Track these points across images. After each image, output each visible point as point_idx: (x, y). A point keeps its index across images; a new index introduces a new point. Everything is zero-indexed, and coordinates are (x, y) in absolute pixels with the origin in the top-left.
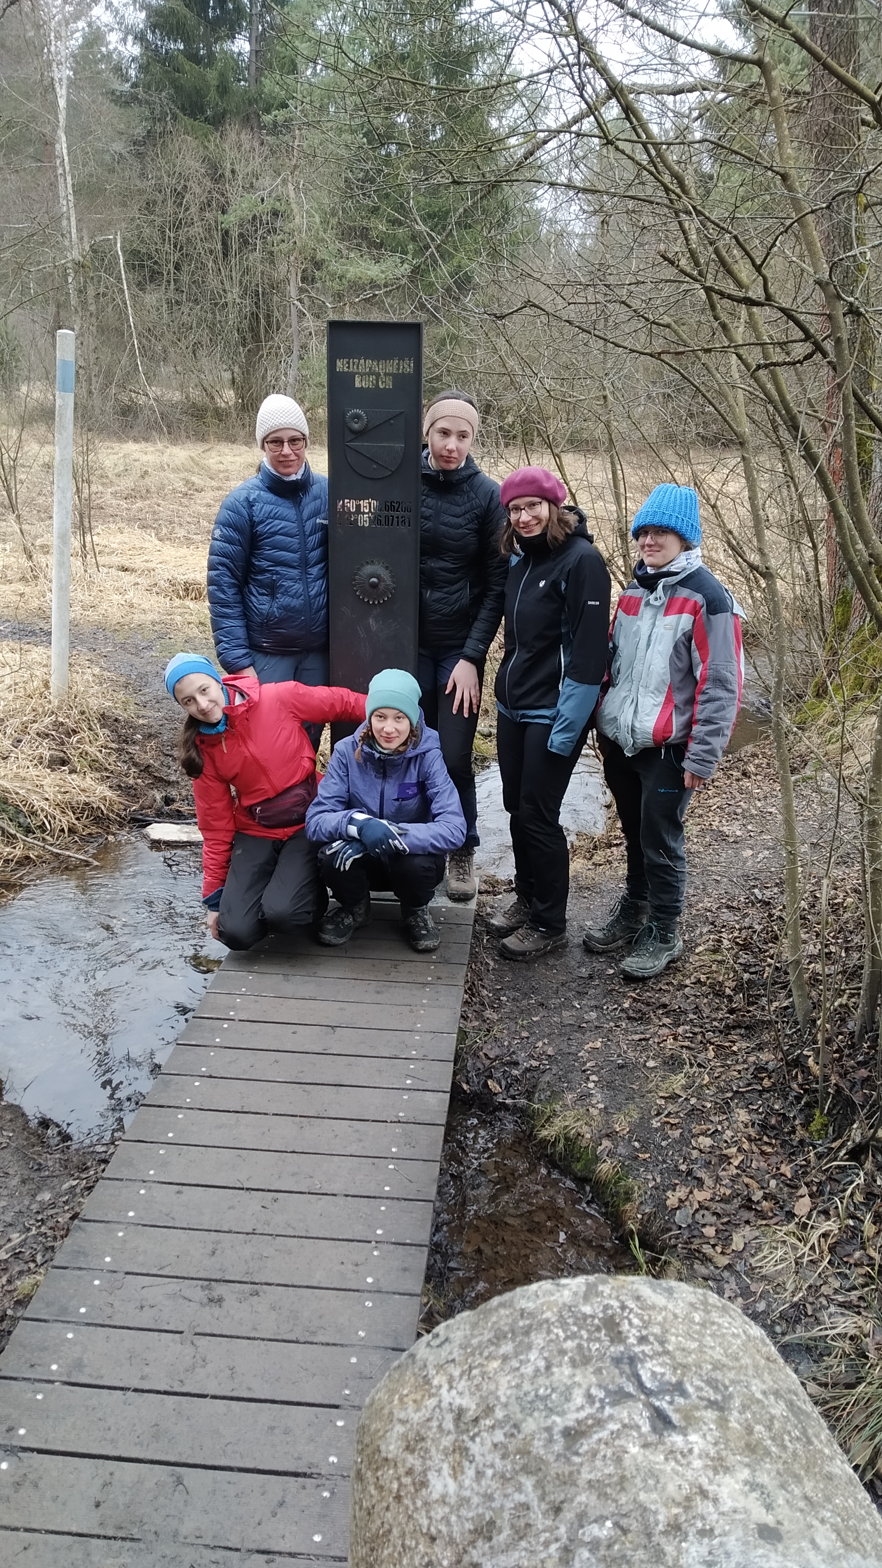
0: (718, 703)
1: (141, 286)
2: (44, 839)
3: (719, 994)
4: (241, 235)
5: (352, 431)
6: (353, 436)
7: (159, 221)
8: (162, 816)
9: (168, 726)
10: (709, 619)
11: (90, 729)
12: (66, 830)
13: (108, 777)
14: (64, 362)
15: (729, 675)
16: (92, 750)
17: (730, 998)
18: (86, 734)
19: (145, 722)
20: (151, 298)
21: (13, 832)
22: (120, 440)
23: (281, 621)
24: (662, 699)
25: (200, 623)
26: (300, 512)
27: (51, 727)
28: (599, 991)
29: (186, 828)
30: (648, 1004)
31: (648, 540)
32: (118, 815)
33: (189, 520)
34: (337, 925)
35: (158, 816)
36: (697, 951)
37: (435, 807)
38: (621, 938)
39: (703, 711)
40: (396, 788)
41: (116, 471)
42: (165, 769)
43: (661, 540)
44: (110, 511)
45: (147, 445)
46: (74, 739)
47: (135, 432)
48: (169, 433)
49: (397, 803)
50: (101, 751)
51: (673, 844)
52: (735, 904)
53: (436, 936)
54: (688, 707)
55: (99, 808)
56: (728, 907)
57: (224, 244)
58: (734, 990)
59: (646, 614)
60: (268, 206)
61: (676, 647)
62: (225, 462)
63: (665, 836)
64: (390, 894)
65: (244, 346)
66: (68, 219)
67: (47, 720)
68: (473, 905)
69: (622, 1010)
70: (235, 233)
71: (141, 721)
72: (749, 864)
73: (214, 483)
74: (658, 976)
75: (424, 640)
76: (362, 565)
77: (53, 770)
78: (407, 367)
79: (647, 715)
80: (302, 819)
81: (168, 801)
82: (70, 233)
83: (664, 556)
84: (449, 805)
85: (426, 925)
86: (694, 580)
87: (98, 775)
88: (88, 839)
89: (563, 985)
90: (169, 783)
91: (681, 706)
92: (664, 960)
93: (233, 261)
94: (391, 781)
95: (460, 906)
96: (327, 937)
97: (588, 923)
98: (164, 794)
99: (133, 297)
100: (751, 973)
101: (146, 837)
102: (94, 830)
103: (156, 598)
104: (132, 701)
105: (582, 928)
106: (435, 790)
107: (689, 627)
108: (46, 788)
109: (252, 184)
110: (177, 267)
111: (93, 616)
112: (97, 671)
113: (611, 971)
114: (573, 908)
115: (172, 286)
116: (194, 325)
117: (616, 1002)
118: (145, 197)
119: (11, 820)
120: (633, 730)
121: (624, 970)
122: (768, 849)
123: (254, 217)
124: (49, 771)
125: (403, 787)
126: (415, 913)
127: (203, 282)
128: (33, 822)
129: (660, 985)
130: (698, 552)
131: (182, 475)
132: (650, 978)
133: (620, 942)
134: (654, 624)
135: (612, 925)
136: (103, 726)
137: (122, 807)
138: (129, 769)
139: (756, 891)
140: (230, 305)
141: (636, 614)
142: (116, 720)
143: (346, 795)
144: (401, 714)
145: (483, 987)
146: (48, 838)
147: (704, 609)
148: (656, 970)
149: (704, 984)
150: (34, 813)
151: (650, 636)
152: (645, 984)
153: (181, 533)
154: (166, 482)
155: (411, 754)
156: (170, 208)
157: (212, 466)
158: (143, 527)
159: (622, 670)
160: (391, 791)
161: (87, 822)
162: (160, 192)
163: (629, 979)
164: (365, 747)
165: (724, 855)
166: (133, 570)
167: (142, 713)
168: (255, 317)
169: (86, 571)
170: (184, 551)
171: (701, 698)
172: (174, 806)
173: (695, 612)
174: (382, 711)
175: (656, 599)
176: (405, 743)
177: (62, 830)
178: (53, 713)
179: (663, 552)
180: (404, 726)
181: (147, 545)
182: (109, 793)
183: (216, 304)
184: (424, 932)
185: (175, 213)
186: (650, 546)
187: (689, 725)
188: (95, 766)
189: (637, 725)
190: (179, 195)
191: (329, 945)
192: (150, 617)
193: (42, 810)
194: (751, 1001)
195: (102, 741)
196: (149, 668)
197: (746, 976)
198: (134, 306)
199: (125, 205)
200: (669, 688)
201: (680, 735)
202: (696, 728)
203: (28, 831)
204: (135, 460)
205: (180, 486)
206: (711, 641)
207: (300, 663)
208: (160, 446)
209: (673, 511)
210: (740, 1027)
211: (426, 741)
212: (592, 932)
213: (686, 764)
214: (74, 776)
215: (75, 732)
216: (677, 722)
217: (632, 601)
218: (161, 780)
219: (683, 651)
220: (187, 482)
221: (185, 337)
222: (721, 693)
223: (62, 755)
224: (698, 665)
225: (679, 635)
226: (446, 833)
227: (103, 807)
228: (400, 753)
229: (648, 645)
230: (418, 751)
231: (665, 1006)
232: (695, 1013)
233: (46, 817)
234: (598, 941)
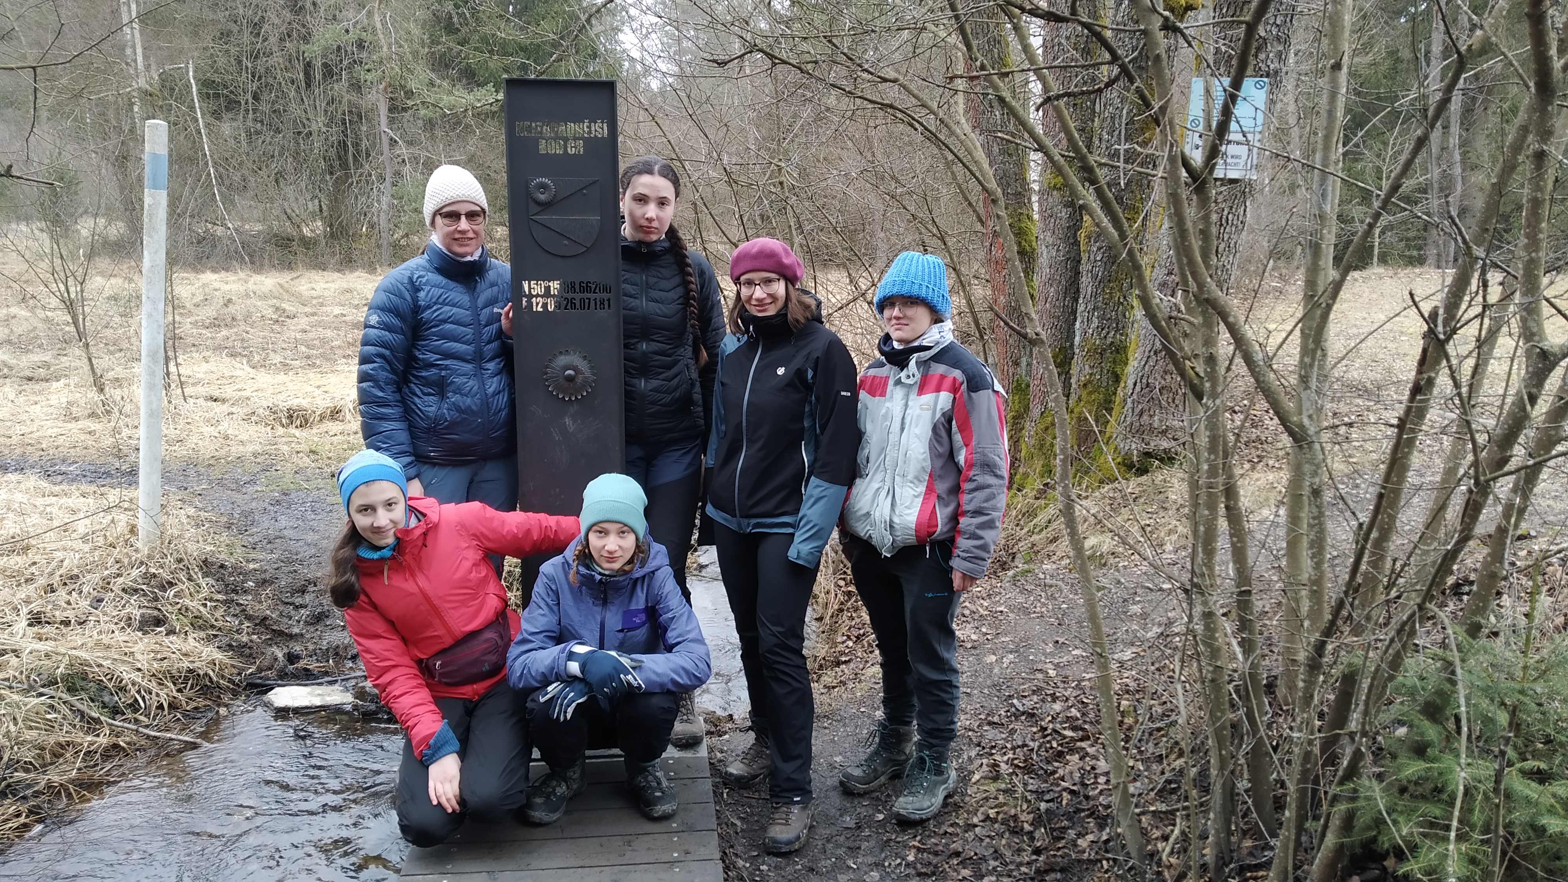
0: (988, 491)
1: (216, 115)
2: (136, 721)
3: (1016, 831)
4: (325, 65)
5: (538, 203)
6: (539, 209)
7: (234, 50)
8: (286, 677)
9: (286, 570)
10: (970, 397)
11: (190, 579)
12: (166, 706)
13: (215, 636)
14: (155, 156)
15: (997, 458)
16: (194, 604)
17: (1030, 833)
18: (184, 586)
19: (257, 566)
20: (226, 128)
21: (95, 715)
22: (196, 271)
23: (452, 426)
24: (922, 488)
25: (311, 451)
26: (474, 299)
27: (140, 580)
28: (872, 843)
29: (319, 690)
30: (936, 854)
31: (896, 312)
32: (230, 681)
33: (285, 346)
34: (548, 797)
35: (281, 678)
36: (973, 780)
37: (671, 636)
38: (883, 773)
39: (971, 501)
40: (619, 617)
41: (194, 301)
42: (286, 620)
43: (911, 312)
44: (190, 340)
45: (228, 274)
46: (171, 593)
47: (213, 262)
48: (252, 263)
49: (621, 635)
50: (205, 605)
51: (946, 655)
52: (996, 719)
53: (673, 797)
54: (952, 497)
55: (206, 674)
56: (990, 723)
57: (307, 74)
58: (1032, 824)
59: (896, 395)
60: (353, 36)
61: (935, 429)
62: (318, 288)
63: (937, 646)
64: (617, 751)
65: (331, 173)
66: (134, 47)
67: (135, 573)
68: (703, 751)
69: (908, 865)
70: (318, 64)
71: (252, 566)
72: (996, 670)
73: (307, 309)
74: (938, 816)
75: (632, 437)
76: (555, 356)
77: (145, 633)
78: (600, 130)
79: (908, 508)
80: (499, 667)
81: (292, 658)
82: (135, 61)
83: (913, 330)
84: (689, 632)
85: (659, 783)
86: (945, 355)
87: (202, 634)
88: (192, 715)
89: (828, 841)
90: (291, 637)
91: (944, 496)
92: (941, 794)
93: (317, 91)
94: (613, 608)
95: (688, 754)
96: (538, 815)
97: (838, 759)
98: (286, 650)
99: (207, 125)
100: (1048, 801)
101: (268, 705)
102: (201, 702)
103: (255, 428)
104: (238, 543)
105: (831, 766)
106: (670, 615)
107: (949, 406)
108: (138, 656)
109: (335, 16)
110: (256, 97)
111: (180, 451)
112: (191, 511)
113: (881, 817)
114: (819, 741)
115: (251, 116)
116: (276, 153)
117: (897, 855)
118: (220, 26)
119: (93, 700)
120: (891, 527)
121: (898, 814)
122: (1011, 652)
123: (339, 48)
124: (140, 634)
125: (628, 615)
126: (645, 770)
127: (285, 111)
128: (121, 700)
129: (945, 828)
130: (948, 325)
131: (270, 302)
132: (928, 819)
133: (883, 779)
134: (906, 405)
135: (870, 759)
136: (206, 575)
137: (235, 671)
138: (241, 623)
139: (1015, 701)
140: (315, 135)
141: (883, 394)
142: (222, 566)
143: (556, 628)
144: (625, 529)
145: (736, 855)
146: (142, 718)
147: (964, 387)
148: (935, 809)
149: (994, 821)
150: (123, 689)
151: (903, 418)
152: (924, 829)
153: (277, 359)
154: (253, 310)
155: (638, 574)
156: (246, 38)
157: (304, 293)
158: (232, 355)
159: (872, 459)
160: (614, 619)
161: (191, 694)
162: (236, 22)
163: (905, 823)
164: (581, 568)
165: (966, 663)
166: (224, 401)
167: (252, 556)
168: (343, 145)
169: (170, 402)
170: (281, 377)
171: (967, 486)
172: (301, 664)
173: (954, 389)
174: (604, 525)
175: (908, 377)
176: (630, 561)
177: (161, 707)
178: (142, 563)
179: (912, 325)
180: (629, 542)
181: (238, 373)
182: (218, 656)
183: (299, 133)
184: (658, 794)
185: (253, 43)
186: (898, 318)
187: (955, 518)
188: (198, 623)
189: (896, 520)
190: (256, 27)
191: (540, 825)
192: (250, 448)
193: (134, 684)
194: (1057, 835)
195: (205, 593)
196: (254, 504)
197: (1043, 806)
198: (209, 135)
199: (196, 34)
200: (930, 476)
201: (945, 530)
202: (964, 521)
203: (115, 711)
204: (216, 290)
205: (269, 313)
206: (974, 421)
207: (475, 474)
208: (242, 275)
209: (923, 280)
210: (1053, 870)
211: (654, 558)
212: (849, 770)
213: (955, 563)
214: (173, 638)
215: (171, 584)
216: (942, 515)
217: (877, 381)
218: (281, 633)
219: (943, 434)
220: (277, 309)
221: (267, 167)
222: (992, 480)
223: (156, 613)
224: (960, 449)
225: (938, 415)
226: (689, 665)
227: (211, 674)
228: (626, 573)
229: (902, 429)
230: (646, 570)
231: (957, 854)
232: (996, 859)
233: (139, 692)
234: (858, 780)
